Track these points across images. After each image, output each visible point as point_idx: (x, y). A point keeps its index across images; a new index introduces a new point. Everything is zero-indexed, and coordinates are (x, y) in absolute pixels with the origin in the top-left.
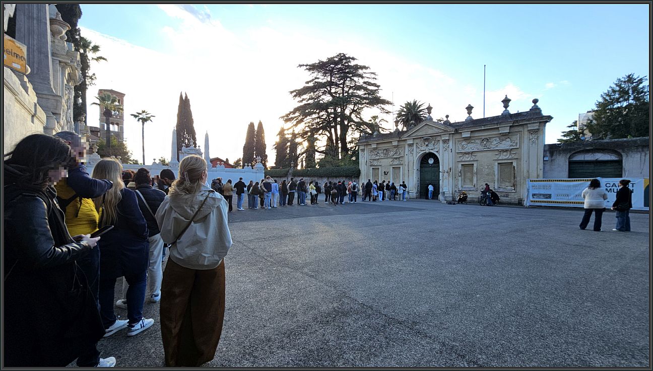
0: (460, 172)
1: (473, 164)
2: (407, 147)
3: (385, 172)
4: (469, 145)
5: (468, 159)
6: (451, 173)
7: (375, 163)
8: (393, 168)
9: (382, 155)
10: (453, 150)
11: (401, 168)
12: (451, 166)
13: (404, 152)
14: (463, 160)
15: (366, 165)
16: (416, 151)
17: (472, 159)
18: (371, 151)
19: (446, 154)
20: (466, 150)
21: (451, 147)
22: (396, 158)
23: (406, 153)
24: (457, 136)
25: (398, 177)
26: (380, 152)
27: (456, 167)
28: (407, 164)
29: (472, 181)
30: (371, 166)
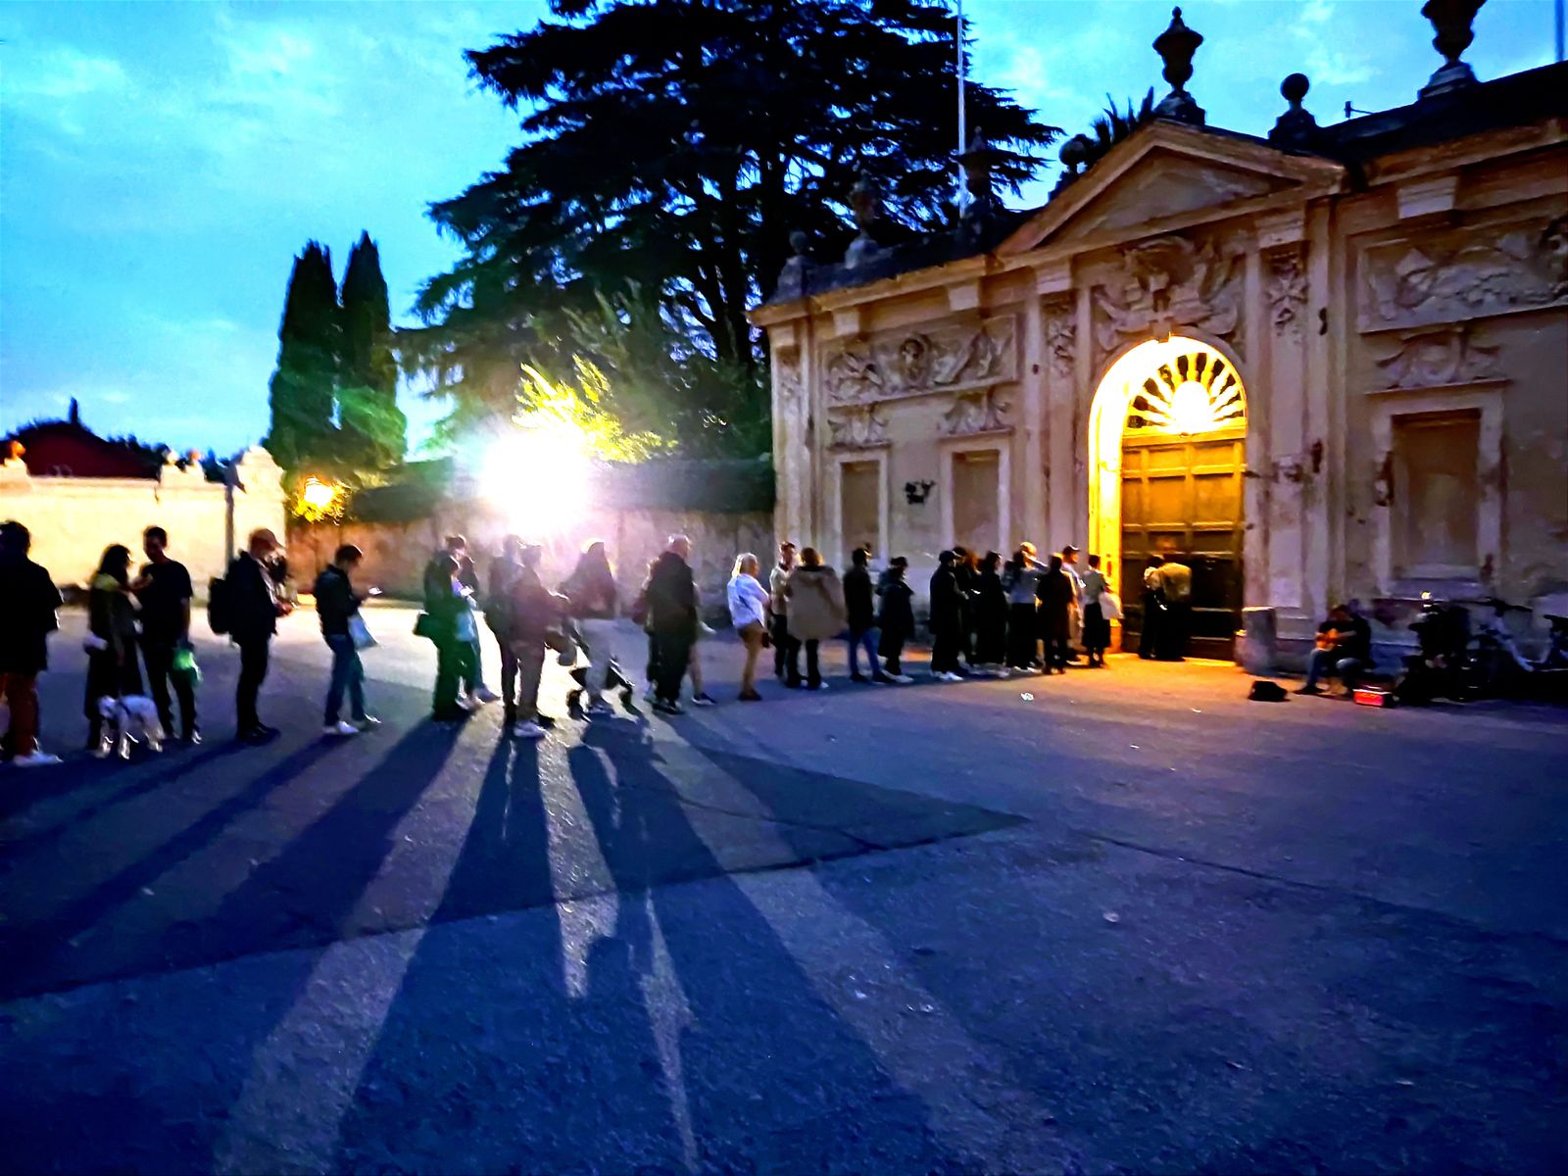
0: (1387, 472)
1: (1475, 414)
2: (1034, 318)
3: (910, 488)
4: (1444, 273)
5: (1441, 379)
6: (1321, 479)
7: (859, 432)
8: (959, 458)
9: (896, 379)
10: (1339, 321)
11: (1005, 459)
12: (1319, 430)
13: (1021, 355)
14: (1406, 384)
15: (810, 442)
16: (1094, 340)
17: (1467, 375)
18: (835, 361)
19: (1287, 345)
20: (1428, 313)
21: (1319, 297)
22: (974, 398)
23: (1033, 356)
24: (1362, 217)
25: (988, 517)
26: (882, 359)
27: (1357, 437)
28: (1034, 426)
29: (1464, 529)
30: (839, 446)
